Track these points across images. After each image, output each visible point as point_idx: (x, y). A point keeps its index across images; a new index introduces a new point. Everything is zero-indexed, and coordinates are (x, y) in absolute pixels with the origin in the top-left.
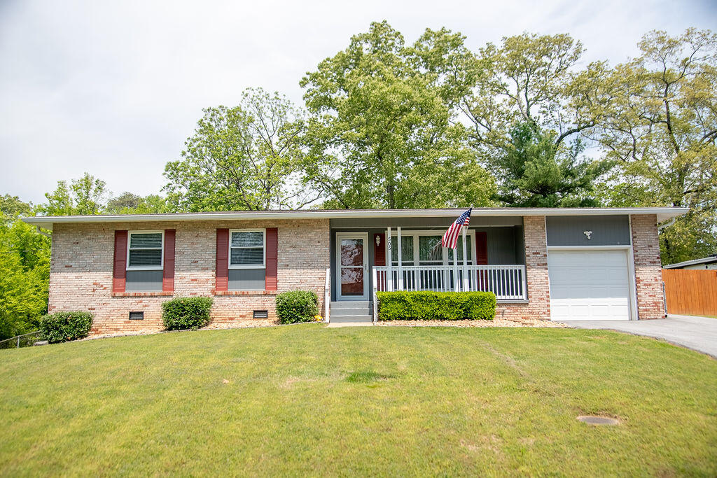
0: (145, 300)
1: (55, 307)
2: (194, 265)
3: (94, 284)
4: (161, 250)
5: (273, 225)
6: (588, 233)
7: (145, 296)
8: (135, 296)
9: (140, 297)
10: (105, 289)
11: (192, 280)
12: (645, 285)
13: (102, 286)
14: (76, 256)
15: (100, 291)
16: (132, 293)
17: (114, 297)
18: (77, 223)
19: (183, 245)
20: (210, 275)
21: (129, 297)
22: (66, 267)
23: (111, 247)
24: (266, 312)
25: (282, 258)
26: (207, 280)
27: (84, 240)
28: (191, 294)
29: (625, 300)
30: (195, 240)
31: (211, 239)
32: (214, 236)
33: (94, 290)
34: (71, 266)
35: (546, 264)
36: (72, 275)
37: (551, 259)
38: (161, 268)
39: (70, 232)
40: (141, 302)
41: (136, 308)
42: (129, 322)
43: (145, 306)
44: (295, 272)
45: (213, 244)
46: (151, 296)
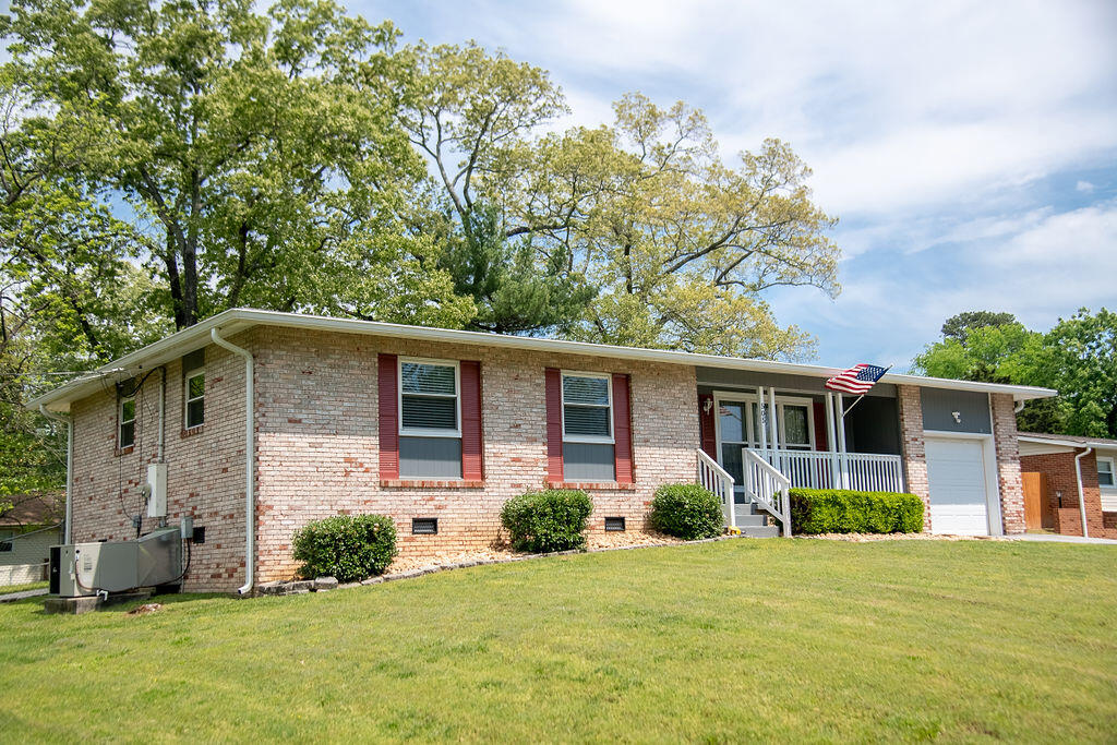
0: (440, 496)
1: (271, 507)
2: (515, 432)
3: (348, 460)
4: (454, 400)
5: (624, 369)
6: (956, 414)
7: (440, 487)
8: (423, 488)
9: (431, 488)
10: (367, 471)
11: (514, 460)
12: (1009, 488)
13: (361, 465)
14: (308, 401)
15: (358, 475)
16: (417, 480)
17: (384, 487)
18: (308, 331)
19: (494, 393)
20: (538, 451)
21: (411, 488)
22: (290, 421)
23: (374, 387)
24: (622, 520)
25: (640, 427)
26: (536, 461)
27: (322, 368)
28: (513, 486)
29: (983, 507)
30: (513, 386)
31: (538, 385)
32: (542, 380)
33: (347, 473)
34: (300, 421)
35: (923, 456)
36: (302, 441)
37: (929, 448)
38: (457, 434)
39: (294, 349)
40: (432, 499)
41: (425, 512)
42: (412, 540)
43: (439, 508)
44: (658, 452)
45: (541, 395)
46: (449, 489)
